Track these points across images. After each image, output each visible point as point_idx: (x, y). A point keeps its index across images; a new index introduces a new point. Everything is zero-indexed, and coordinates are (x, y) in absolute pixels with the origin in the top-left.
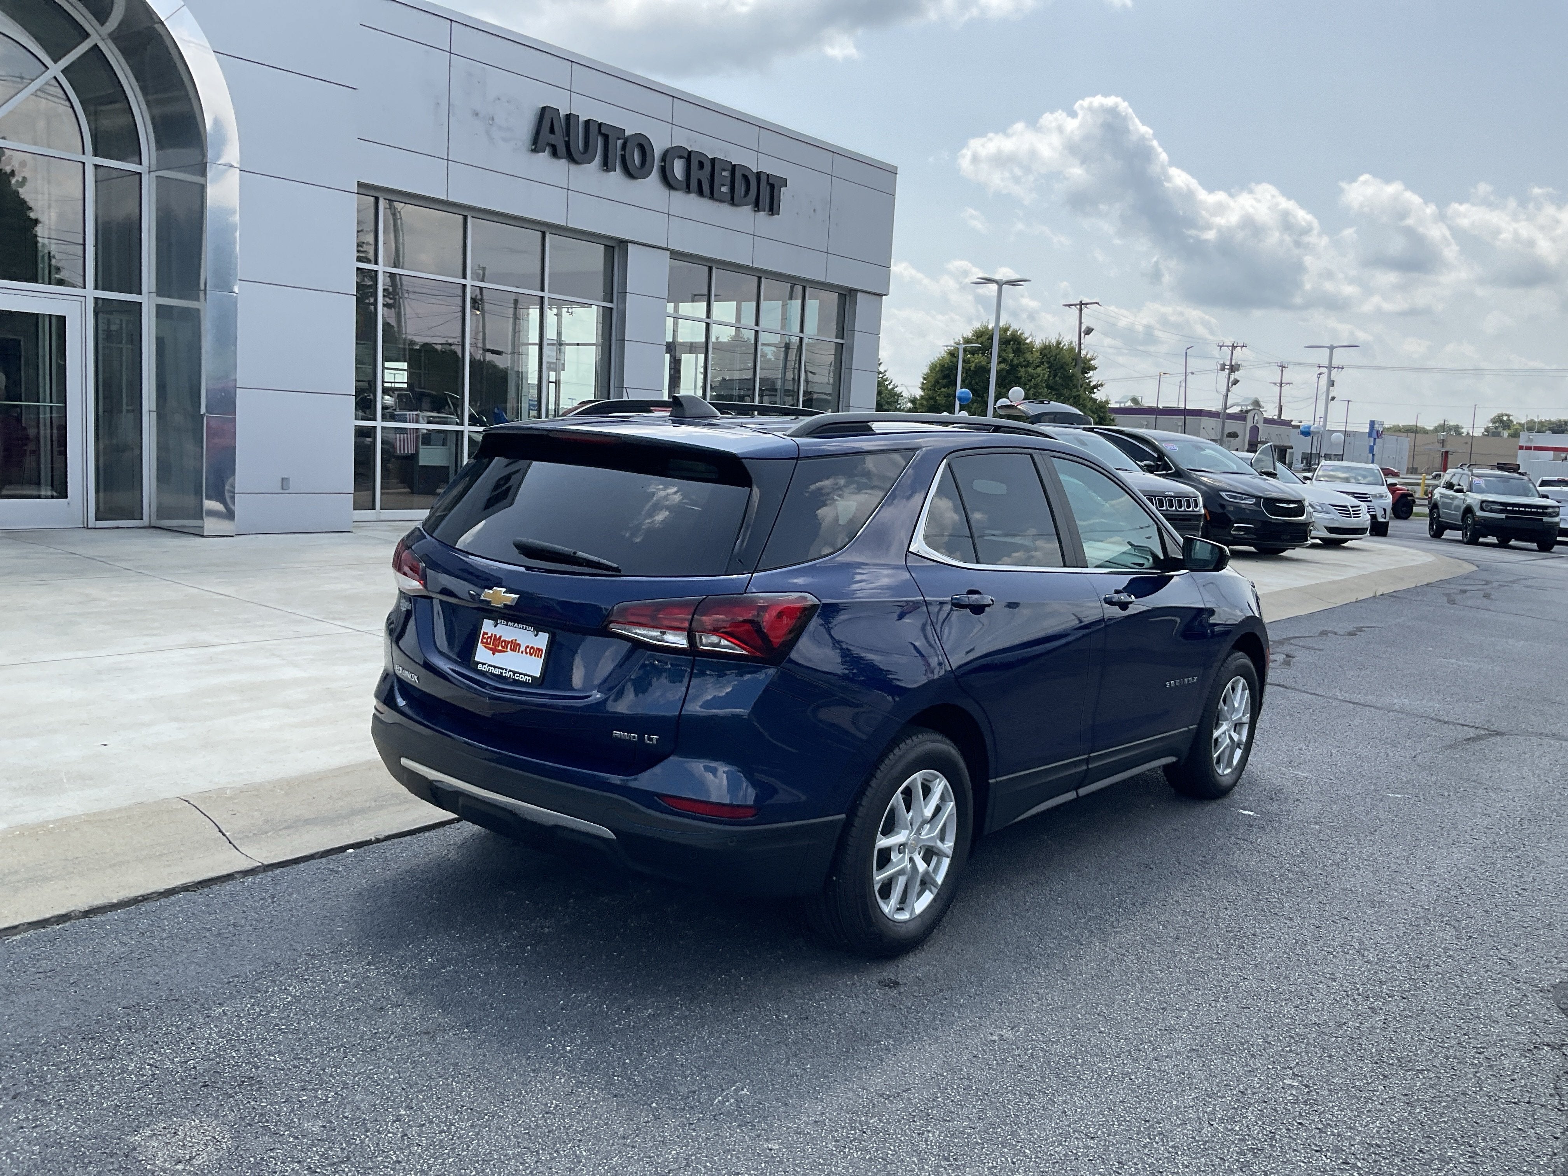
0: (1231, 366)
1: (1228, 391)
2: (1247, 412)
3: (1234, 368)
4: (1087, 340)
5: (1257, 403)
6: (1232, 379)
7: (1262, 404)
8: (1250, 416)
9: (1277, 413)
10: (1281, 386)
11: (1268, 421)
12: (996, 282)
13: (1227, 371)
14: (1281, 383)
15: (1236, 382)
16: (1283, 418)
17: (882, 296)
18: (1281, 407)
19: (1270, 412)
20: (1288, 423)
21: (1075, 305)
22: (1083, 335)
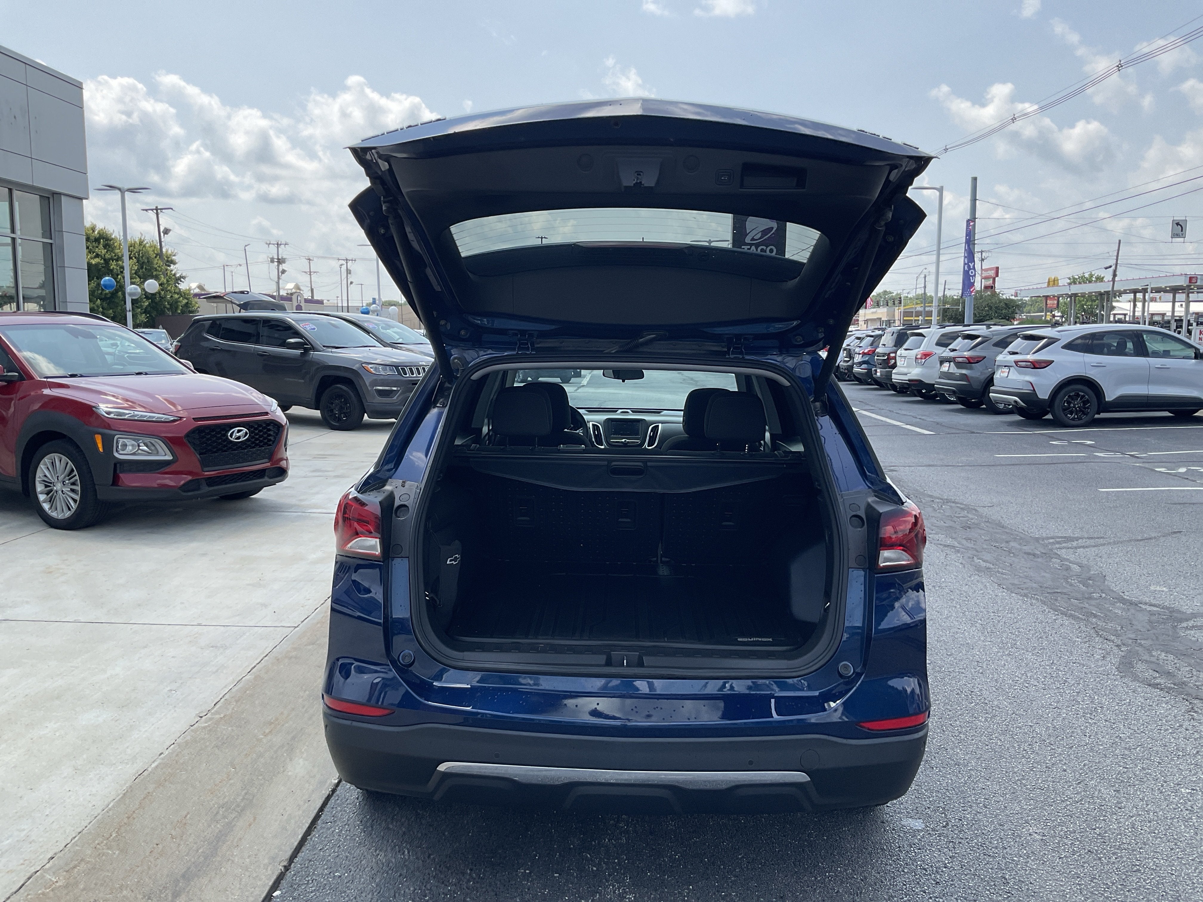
0: (278, 259)
1: (279, 278)
2: (292, 294)
3: (280, 261)
4: (165, 239)
5: (297, 287)
6: (281, 270)
7: (302, 288)
8: (294, 297)
9: (310, 295)
10: (310, 275)
11: (306, 301)
12: (119, 189)
13: (276, 264)
14: (310, 272)
15: (284, 272)
16: (315, 298)
17: (81, 199)
18: (312, 290)
19: (307, 295)
20: (321, 302)
21: (152, 210)
22: (162, 234)
